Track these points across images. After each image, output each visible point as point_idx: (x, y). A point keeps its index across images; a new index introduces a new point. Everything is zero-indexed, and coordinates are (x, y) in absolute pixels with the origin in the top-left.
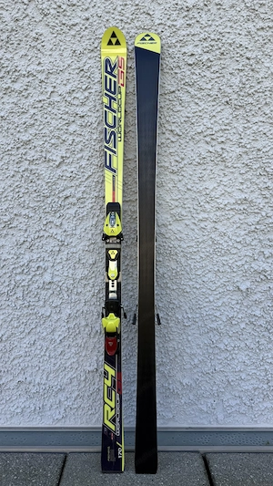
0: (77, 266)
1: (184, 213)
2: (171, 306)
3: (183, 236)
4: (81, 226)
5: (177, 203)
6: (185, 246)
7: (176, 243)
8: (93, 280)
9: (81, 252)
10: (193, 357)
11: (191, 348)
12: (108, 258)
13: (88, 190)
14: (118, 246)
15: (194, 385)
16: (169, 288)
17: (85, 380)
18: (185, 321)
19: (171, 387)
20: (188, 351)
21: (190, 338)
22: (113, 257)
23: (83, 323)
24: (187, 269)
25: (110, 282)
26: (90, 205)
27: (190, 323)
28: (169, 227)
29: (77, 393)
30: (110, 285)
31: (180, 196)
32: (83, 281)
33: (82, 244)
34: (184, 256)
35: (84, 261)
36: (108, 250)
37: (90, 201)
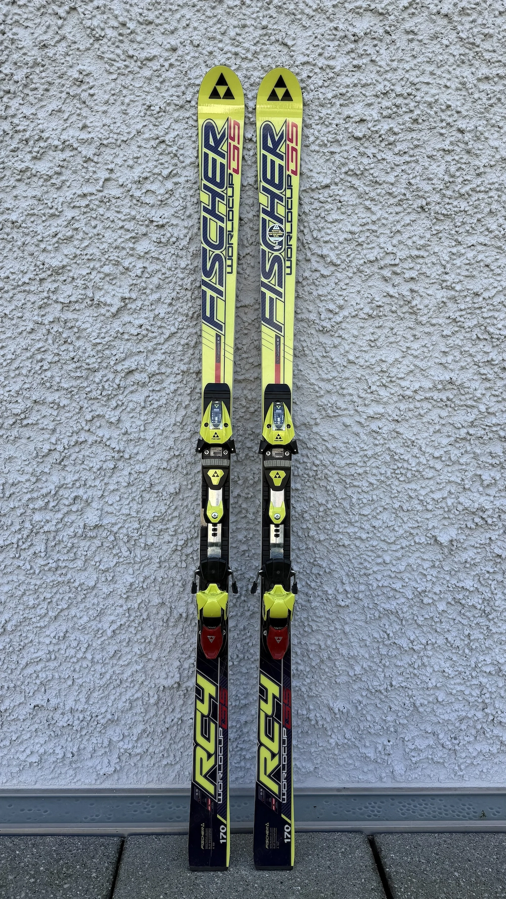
0: (147, 496)
1: (340, 404)
2: (315, 570)
3: (339, 445)
4: (155, 425)
5: (329, 387)
6: (343, 463)
7: (326, 458)
8: (175, 522)
9: (153, 472)
10: (352, 662)
11: (349, 646)
12: (207, 484)
13: (169, 360)
15: (353, 712)
16: (312, 538)
17: (156, 704)
18: (340, 597)
19: (312, 716)
20: (344, 651)
21: (347, 629)
22: (215, 481)
23: (156, 600)
24: (346, 504)
25: (210, 526)
26: (173, 387)
27: (348, 602)
28: (315, 429)
29: (141, 727)
30: (210, 532)
31: (335, 374)
32: (156, 525)
33: (157, 457)
34: (341, 481)
35: (160, 488)
36: (206, 469)
37: (172, 379)
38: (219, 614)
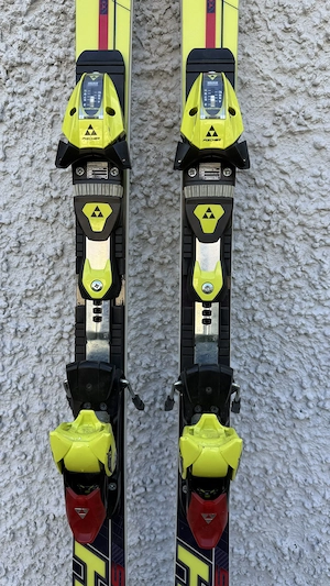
0: (14, 260)
1: (311, 111)
2: (262, 369)
3: (307, 179)
4: (20, 150)
5: (293, 82)
6: (311, 208)
7: (285, 201)
8: (58, 298)
9: (22, 222)
10: (309, 490)
11: (307, 470)
12: (83, 232)
13: (36, 40)
14: (115, 190)
15: (307, 553)
16: (260, 323)
17: (46, 535)
18: (297, 407)
19: (252, 556)
20: (299, 477)
21: (306, 449)
22: (98, 225)
23: (37, 407)
24: (313, 273)
25: (90, 306)
26: (44, 86)
27: (309, 413)
28: (269, 154)
29: (28, 561)
30: (90, 315)
31: (304, 61)
32: (31, 302)
33: (25, 200)
34: (307, 238)
35: (32, 248)
36: (80, 201)
37: (42, 74)
38: (97, 469)
